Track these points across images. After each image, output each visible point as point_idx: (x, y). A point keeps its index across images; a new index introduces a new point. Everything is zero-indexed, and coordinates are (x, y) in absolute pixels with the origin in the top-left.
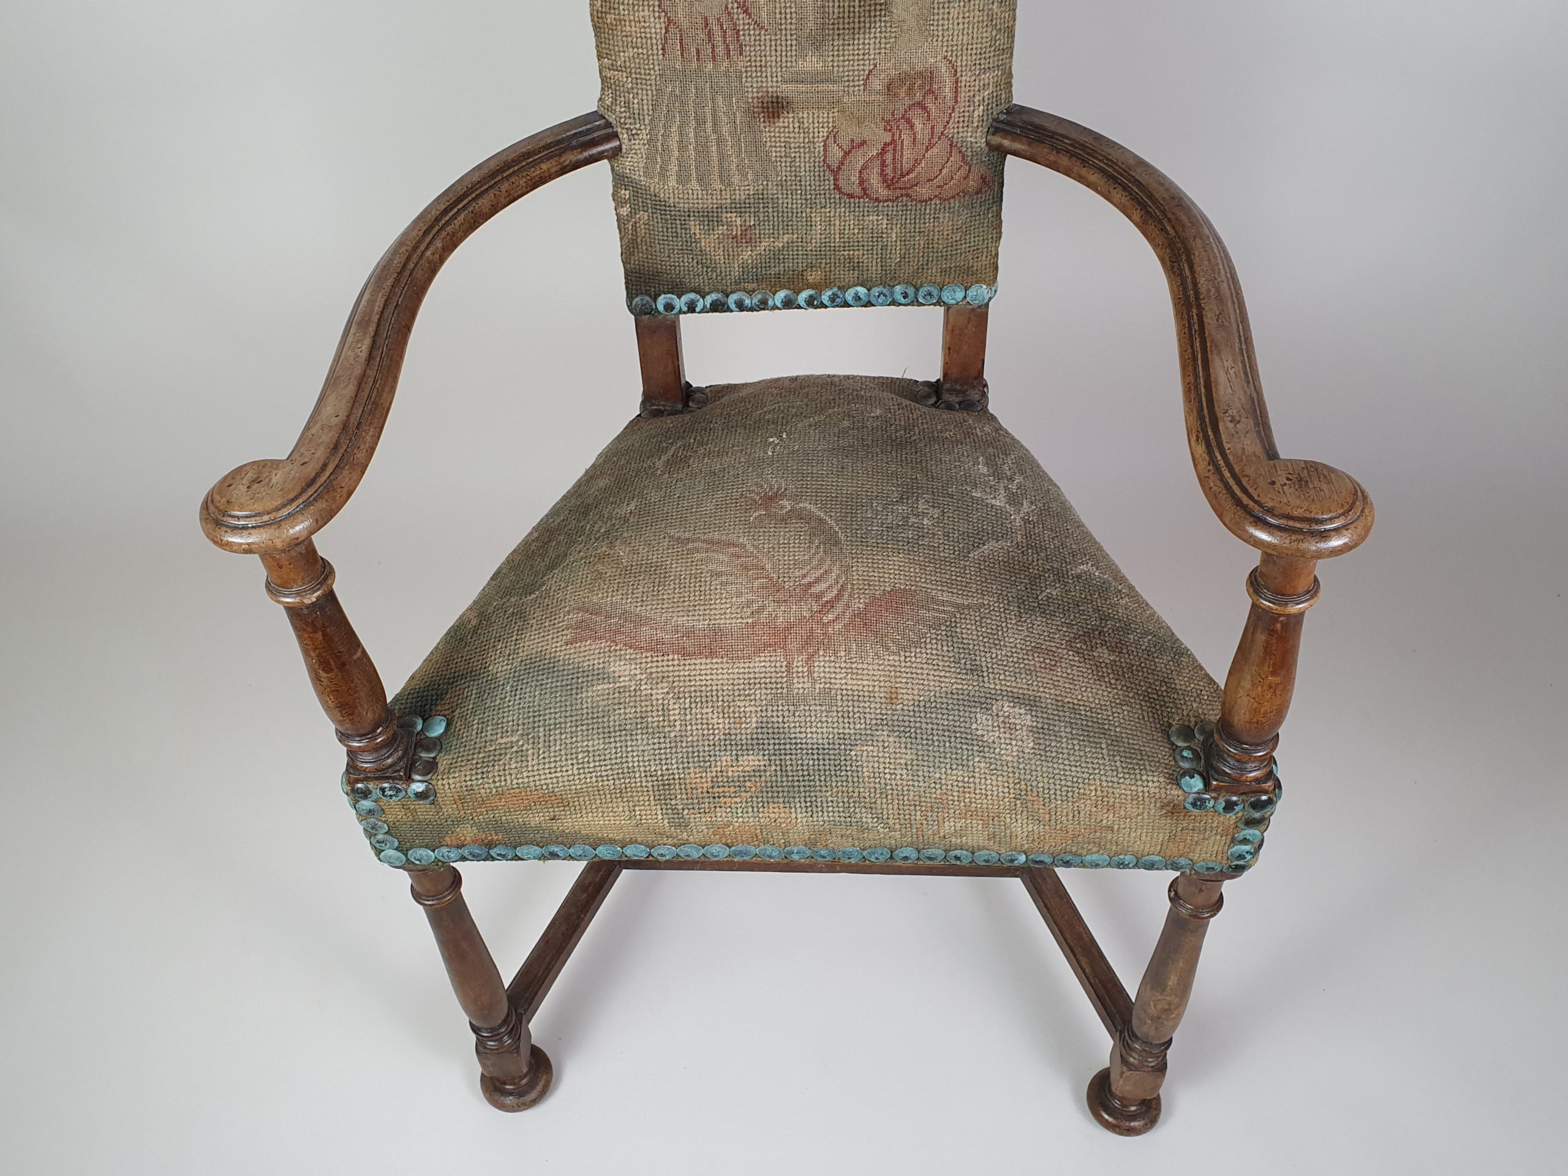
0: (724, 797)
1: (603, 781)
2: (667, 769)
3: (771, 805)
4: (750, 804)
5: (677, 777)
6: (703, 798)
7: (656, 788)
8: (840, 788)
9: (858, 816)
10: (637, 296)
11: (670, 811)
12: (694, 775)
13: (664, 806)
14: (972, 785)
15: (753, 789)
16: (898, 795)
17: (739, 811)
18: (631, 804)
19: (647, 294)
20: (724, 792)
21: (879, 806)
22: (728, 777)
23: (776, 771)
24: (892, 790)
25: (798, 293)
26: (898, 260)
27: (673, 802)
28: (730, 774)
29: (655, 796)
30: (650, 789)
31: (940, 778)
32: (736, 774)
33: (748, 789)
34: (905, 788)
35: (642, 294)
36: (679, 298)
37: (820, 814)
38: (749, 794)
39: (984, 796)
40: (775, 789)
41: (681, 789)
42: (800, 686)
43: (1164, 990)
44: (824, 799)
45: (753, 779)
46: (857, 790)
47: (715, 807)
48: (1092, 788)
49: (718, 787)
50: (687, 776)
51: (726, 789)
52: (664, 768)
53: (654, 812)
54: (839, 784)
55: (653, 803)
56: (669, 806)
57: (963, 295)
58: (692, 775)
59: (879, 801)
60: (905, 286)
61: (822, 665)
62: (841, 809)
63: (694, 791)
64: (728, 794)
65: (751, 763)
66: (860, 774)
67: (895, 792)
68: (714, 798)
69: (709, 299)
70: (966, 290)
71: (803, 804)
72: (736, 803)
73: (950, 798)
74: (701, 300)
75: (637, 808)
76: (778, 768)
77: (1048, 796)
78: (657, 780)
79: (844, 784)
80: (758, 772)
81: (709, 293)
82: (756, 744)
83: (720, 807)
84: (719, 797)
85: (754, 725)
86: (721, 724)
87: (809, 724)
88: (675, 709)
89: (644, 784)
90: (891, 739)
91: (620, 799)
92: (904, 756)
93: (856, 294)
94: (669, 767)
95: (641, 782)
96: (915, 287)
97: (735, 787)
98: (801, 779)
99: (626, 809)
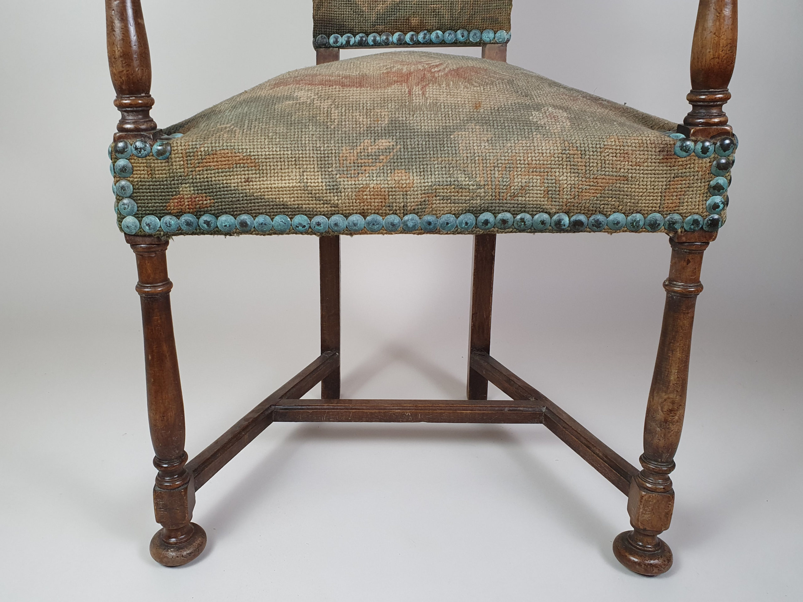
0: (365, 166)
1: (284, 151)
2: (328, 147)
3: (396, 171)
4: (382, 171)
5: (334, 151)
6: (350, 167)
7: (319, 159)
8: (443, 158)
9: (455, 176)
10: (319, 34)
11: (327, 176)
12: (345, 150)
13: (323, 173)
14: (532, 148)
15: (385, 161)
16: (482, 160)
17: (375, 175)
18: (301, 170)
19: (324, 34)
20: (365, 163)
21: (469, 169)
22: (368, 153)
23: (400, 148)
24: (479, 156)
25: (405, 34)
26: (459, 11)
27: (330, 170)
28: (370, 151)
29: (318, 164)
30: (315, 159)
31: (511, 146)
32: (374, 150)
33: (381, 161)
34: (488, 155)
35: (322, 34)
36: (342, 37)
37: (430, 176)
38: (381, 164)
39: (541, 155)
40: (399, 160)
41: (336, 160)
42: (418, 100)
43: (668, 388)
44: (432, 166)
45: (385, 154)
46: (454, 159)
47: (358, 174)
48: (613, 140)
49: (362, 159)
50: (341, 152)
51: (366, 161)
52: (326, 146)
53: (316, 177)
54: (443, 155)
55: (316, 170)
56: (327, 173)
57: (494, 36)
58: (344, 151)
59: (469, 165)
60: (463, 30)
61: (431, 90)
62: (444, 173)
63: (345, 162)
64: (367, 164)
65: (384, 144)
66: (457, 148)
67: (481, 158)
68: (358, 166)
69: (358, 38)
70: (495, 34)
71: (418, 170)
72: (372, 170)
73: (518, 158)
74: (353, 38)
75: (305, 174)
76: (402, 146)
77: (583, 148)
78: (321, 154)
79: (446, 155)
80: (388, 150)
81: (358, 33)
82: (388, 132)
83: (362, 173)
84: (361, 166)
85: (386, 122)
86: (365, 121)
87: (423, 121)
88: (335, 114)
89: (311, 155)
90: (477, 127)
91: (294, 166)
92: (486, 136)
93: (437, 34)
94: (329, 145)
95: (310, 154)
96: (468, 31)
97: (372, 159)
98: (417, 153)
99: (297, 174)
